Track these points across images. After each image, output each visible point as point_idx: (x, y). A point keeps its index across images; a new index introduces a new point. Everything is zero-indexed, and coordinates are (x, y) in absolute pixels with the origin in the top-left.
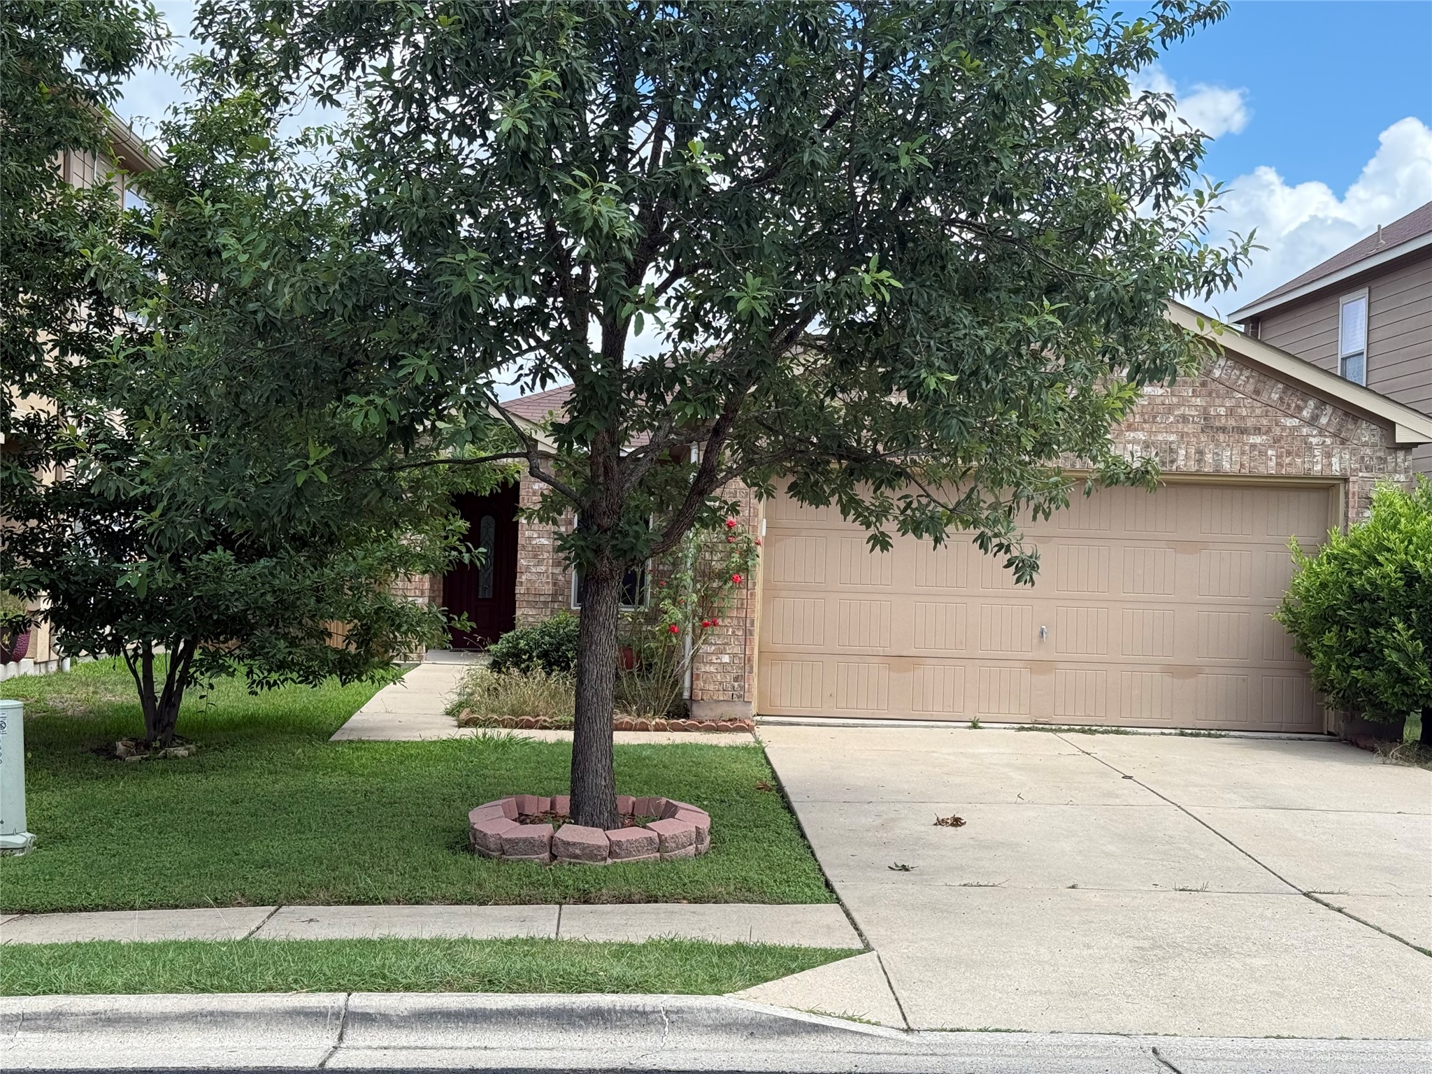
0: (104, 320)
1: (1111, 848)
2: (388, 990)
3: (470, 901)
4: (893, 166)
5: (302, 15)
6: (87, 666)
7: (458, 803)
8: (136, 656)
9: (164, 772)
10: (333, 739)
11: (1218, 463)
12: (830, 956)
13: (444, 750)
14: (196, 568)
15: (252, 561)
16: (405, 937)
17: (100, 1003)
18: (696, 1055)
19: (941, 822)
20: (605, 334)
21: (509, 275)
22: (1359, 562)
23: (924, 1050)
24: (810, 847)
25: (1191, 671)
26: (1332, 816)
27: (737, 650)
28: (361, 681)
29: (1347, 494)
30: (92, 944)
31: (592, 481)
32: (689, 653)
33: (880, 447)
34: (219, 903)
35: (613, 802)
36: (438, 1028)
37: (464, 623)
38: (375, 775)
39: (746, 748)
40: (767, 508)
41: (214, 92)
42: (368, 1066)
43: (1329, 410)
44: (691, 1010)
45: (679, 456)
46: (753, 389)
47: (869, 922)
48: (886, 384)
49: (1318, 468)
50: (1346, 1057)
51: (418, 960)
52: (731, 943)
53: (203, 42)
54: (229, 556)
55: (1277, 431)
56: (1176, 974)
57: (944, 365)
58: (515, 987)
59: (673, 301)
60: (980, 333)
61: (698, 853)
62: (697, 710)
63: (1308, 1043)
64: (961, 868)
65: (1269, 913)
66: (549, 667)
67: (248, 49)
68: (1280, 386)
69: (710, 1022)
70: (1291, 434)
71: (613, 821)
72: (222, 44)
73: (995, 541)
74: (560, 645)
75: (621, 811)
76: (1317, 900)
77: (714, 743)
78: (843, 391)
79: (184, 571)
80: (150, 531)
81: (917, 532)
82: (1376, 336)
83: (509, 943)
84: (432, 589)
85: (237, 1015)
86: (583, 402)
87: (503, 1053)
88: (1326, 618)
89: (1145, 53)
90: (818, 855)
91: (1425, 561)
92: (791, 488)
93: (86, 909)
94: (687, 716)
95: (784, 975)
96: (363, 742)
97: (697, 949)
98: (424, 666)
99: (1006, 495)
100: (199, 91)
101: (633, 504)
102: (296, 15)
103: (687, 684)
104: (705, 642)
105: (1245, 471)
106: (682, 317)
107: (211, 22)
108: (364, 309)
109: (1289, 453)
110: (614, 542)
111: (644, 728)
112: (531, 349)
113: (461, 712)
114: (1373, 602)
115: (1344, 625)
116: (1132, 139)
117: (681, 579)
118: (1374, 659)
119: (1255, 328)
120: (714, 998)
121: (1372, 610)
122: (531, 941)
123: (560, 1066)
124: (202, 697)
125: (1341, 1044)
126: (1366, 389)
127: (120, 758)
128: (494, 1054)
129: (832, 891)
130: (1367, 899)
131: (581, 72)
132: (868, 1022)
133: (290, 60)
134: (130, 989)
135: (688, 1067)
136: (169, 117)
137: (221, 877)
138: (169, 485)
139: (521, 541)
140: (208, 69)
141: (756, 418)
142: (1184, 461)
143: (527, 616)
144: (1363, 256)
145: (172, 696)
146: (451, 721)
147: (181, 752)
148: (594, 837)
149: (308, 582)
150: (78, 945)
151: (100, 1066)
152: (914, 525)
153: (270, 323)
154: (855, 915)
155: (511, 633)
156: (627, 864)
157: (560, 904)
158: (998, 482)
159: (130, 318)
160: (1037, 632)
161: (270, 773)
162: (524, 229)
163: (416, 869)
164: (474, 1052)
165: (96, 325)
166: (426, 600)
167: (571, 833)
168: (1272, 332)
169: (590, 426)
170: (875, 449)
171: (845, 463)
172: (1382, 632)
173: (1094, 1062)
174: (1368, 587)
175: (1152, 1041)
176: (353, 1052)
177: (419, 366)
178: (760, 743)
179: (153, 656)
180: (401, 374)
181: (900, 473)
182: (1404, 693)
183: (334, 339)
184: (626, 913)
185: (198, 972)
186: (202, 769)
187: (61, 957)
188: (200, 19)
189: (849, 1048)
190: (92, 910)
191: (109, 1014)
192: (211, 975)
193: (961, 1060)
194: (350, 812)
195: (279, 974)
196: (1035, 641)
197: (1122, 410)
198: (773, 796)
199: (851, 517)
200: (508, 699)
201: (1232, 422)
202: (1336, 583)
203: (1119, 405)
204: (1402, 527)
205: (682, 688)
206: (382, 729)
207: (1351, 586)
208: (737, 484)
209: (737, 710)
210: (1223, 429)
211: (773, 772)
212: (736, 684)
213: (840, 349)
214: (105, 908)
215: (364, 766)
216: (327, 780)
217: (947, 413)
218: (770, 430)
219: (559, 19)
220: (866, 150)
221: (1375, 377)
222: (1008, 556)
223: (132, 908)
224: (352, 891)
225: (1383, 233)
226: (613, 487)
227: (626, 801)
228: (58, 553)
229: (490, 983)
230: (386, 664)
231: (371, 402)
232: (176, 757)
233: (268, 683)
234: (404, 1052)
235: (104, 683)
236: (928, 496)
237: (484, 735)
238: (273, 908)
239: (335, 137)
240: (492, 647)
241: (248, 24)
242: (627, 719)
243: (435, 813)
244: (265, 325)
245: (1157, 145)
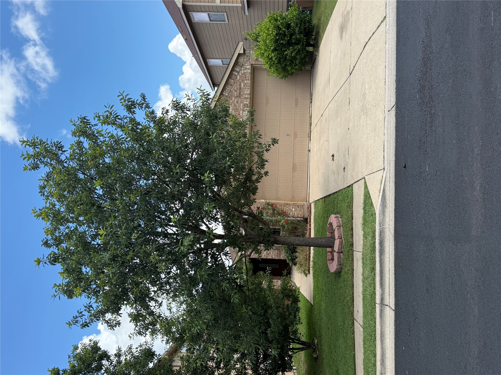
0: (212, 359)
1: (339, 120)
2: (375, 294)
3: (353, 272)
4: (179, 173)
5: (141, 311)
6: (295, 363)
7: (329, 275)
8: (293, 352)
9: (321, 346)
10: (313, 304)
11: (247, 94)
12: (366, 187)
13: (315, 277)
14: (272, 337)
15: (270, 324)
16: (362, 289)
17: (378, 364)
18: (390, 220)
19: (333, 160)
20: (217, 239)
21: (203, 263)
22: (271, 62)
23: (389, 165)
24: (339, 191)
25: (297, 100)
26: (331, 68)
27: (291, 207)
28: (299, 297)
29: (255, 64)
30: (364, 365)
31: (252, 242)
32: (292, 218)
33: (244, 174)
34: (354, 333)
35: (328, 238)
36: (384, 282)
37: (285, 272)
38: (322, 295)
39: (315, 205)
40: (258, 200)
41: (158, 331)
42: (394, 299)
43: (235, 69)
44: (380, 221)
45: (246, 221)
46: (230, 204)
47: (358, 177)
48: (229, 173)
49: (249, 71)
50: (390, 66)
51: (368, 286)
52: (363, 211)
53: (147, 334)
54: (269, 330)
55: (240, 80)
56: (370, 106)
57: (225, 160)
58: (374, 263)
59: (210, 223)
60: (218, 152)
61: (341, 217)
62: (306, 216)
63: (387, 75)
64: (344, 155)
65: (355, 84)
66: (296, 252)
67: (149, 323)
68: (230, 80)
69: (382, 216)
70: (241, 77)
71: (333, 238)
72: (148, 330)
73: (267, 147)
74: (290, 249)
75: (330, 236)
76: (352, 72)
77: (314, 212)
78: (231, 183)
79: (272, 340)
80: (264, 349)
81: (264, 165)
82: (218, 57)
83: (363, 264)
84: (276, 279)
85: (381, 331)
86: (233, 245)
87: (390, 266)
88: (284, 69)
89: (153, 112)
90: (341, 189)
91: (271, 46)
92: (254, 195)
93: (355, 366)
94: (307, 219)
95: (371, 198)
96: (314, 297)
97: (364, 219)
98: (295, 281)
99: (256, 145)
100: (158, 335)
101: (257, 232)
102: (141, 312)
103: (299, 219)
104: (289, 214)
105: (250, 88)
106: (214, 221)
107: (142, 332)
108: (211, 297)
109: (246, 78)
110: (267, 237)
111: (310, 229)
112: (221, 257)
113: (306, 273)
114: (280, 58)
115: (286, 65)
116: (172, 117)
117: (275, 220)
118: (294, 58)
119: (216, 85)
120: (376, 215)
121: (283, 58)
122: (363, 259)
123: (394, 253)
124: (303, 336)
125: (387, 67)
126: (231, 59)
127: (317, 356)
128: (391, 269)
129: (350, 186)
130: (351, 60)
131: (155, 246)
132: (382, 178)
133: (152, 313)
134: (375, 356)
135: (394, 222)
136: (164, 342)
137: (347, 333)
138: (253, 345)
139: (265, 258)
140: (153, 333)
141: (237, 203)
142: (247, 102)
143: (283, 256)
144: (199, 60)
145: (303, 343)
146: (308, 275)
147: (316, 341)
148: (337, 242)
149: (275, 310)
150: (364, 368)
151: (394, 364)
152: (262, 166)
153: (215, 320)
154: (356, 181)
155: (287, 260)
156: (343, 235)
157: (353, 251)
158: (253, 147)
159: (211, 352)
160: (287, 136)
161: (321, 320)
162: (192, 259)
163: (345, 285)
164: (390, 273)
165: (213, 360)
166: (279, 280)
167: (336, 248)
168: (217, 81)
169: (240, 243)
170: (244, 175)
171: (248, 182)
172: (288, 57)
173: (391, 126)
174: (277, 60)
175: (386, 112)
176: (390, 303)
177: (225, 285)
178: (314, 202)
179: (293, 348)
180: (226, 289)
181: (250, 169)
182: (302, 51)
183: (218, 304)
184: (355, 235)
185: (371, 340)
186: (320, 336)
187: (367, 373)
188: (142, 335)
189: (388, 183)
190: (355, 364)
191: (381, 361)
192: (372, 336)
193: (391, 157)
194: (331, 301)
195: (371, 320)
196: (289, 136)
197: (235, 118)
198: (327, 199)
199: (260, 180)
200: (303, 262)
201: (238, 91)
202: (276, 67)
203: (234, 118)
204: (263, 52)
205: (300, 220)
206: (310, 292)
207: (277, 64)
208: (252, 207)
209: (306, 207)
210: (240, 93)
211: (321, 199)
212: (300, 207)
213: (221, 183)
214: (355, 361)
215: (320, 297)
216: (323, 306)
217: (236, 159)
218: (240, 200)
219: (143, 252)
220: (175, 179)
221: (227, 57)
222: (271, 145)
223: (355, 355)
224: (350, 301)
225: (194, 55)
226: (253, 237)
227: (328, 234)
228: (268, 370)
229: (373, 269)
230: (295, 291)
231: (233, 297)
232: (317, 342)
233: (299, 320)
234: (390, 290)
235: (299, 359)
236: (256, 162)
237: (312, 268)
238: (355, 321)
239: (169, 302)
240: (290, 265)
241: (143, 323)
242: (308, 233)
243: (331, 280)
244: (215, 321)
245: (175, 109)
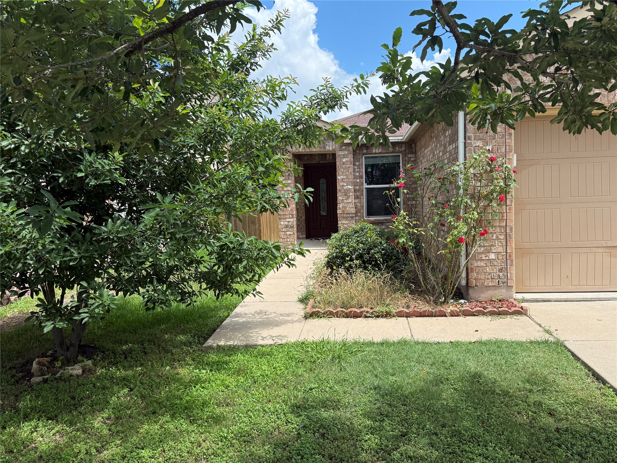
27: (500, 249)
74: (370, 249)
103: (464, 276)
139: (338, 188)
143: (344, 224)
155: (337, 234)
166: (296, 219)
205: (460, 278)
212: (501, 274)
